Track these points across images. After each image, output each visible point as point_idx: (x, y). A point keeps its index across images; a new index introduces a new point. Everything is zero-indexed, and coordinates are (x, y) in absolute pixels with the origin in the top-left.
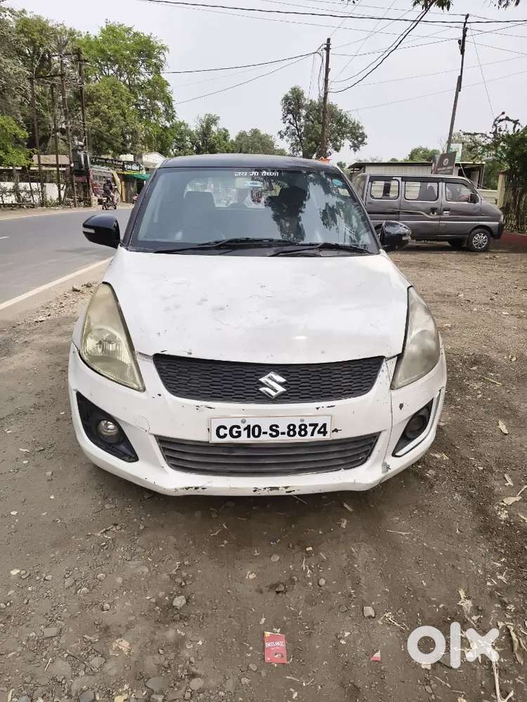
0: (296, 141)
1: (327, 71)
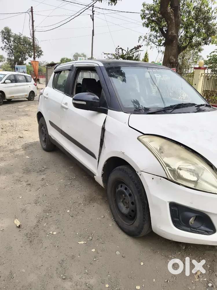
0: (10, 52)
1: (33, 21)
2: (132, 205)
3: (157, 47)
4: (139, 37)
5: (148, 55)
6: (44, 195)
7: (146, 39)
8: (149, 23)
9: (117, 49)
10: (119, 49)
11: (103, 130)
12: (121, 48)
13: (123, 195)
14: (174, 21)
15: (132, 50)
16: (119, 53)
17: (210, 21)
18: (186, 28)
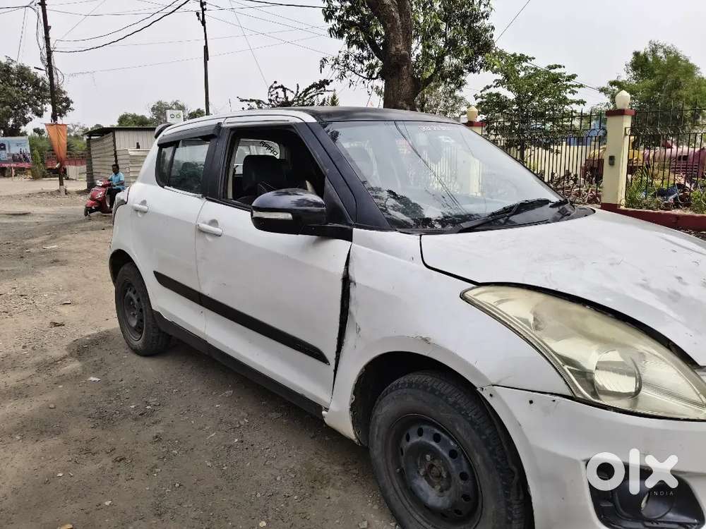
1: (47, 29)
2: (461, 482)
3: (364, 82)
4: (321, 61)
5: (337, 101)
6: (177, 485)
7: (338, 64)
8: (343, 27)
9: (272, 90)
10: (276, 88)
11: (347, 281)
12: (282, 87)
13: (428, 457)
14: (399, 22)
15: (308, 90)
16: (277, 97)
17: (477, 22)
18: (427, 38)
